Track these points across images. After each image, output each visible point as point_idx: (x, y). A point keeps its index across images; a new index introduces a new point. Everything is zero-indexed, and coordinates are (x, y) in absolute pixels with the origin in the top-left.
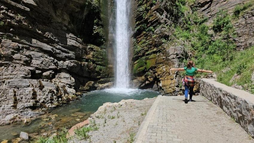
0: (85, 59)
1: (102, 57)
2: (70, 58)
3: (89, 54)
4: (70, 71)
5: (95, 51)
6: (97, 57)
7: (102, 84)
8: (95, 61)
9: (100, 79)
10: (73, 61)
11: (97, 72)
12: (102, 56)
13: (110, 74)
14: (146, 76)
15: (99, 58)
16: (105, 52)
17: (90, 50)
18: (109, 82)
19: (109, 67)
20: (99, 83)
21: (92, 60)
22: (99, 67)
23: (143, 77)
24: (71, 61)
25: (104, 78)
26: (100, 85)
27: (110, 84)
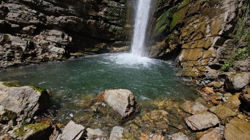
0: (92, 16)
1: (118, 15)
2: (67, 14)
3: (101, 11)
4: (65, 28)
5: (109, 7)
6: (111, 15)
7: (117, 47)
8: (109, 20)
9: (114, 41)
10: (72, 18)
11: (110, 33)
12: (118, 13)
13: (126, 36)
14: (167, 41)
15: (114, 16)
16: (123, 8)
17: (104, 6)
18: (125, 46)
19: (126, 27)
20: (113, 46)
21: (103, 18)
22: (113, 26)
23: (163, 42)
24: (67, 17)
25: (119, 41)
26: (115, 49)
27: (126, 48)
